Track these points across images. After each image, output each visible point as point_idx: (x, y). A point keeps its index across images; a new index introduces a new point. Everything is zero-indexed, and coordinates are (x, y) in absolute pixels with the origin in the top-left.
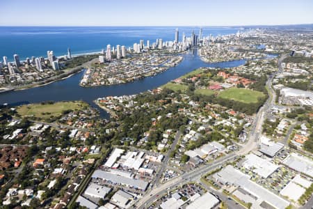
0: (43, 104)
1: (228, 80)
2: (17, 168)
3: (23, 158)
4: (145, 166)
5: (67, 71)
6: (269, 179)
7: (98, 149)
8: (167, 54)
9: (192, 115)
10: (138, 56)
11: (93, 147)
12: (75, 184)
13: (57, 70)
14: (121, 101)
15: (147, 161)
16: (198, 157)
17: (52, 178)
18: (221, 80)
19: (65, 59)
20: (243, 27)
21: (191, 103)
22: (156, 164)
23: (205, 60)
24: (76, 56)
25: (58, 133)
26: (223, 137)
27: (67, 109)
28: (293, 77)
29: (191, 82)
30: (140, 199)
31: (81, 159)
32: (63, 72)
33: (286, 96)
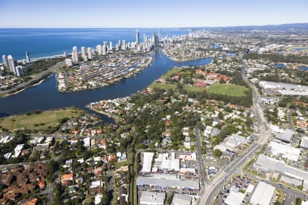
0: (29, 114)
1: (208, 77)
2: (43, 189)
3: (45, 177)
4: (185, 166)
5: (34, 77)
6: (299, 162)
7: (124, 155)
8: (134, 54)
9: (199, 112)
10: (106, 58)
11: (119, 154)
12: (123, 195)
13: (21, 76)
14: (117, 104)
15: (183, 161)
16: (227, 150)
17: (93, 193)
18: (202, 77)
19: (24, 63)
20: (190, 28)
21: (190, 100)
22: (193, 162)
23: (175, 59)
24: (35, 60)
25: (69, 143)
26: (239, 130)
27: (61, 117)
28: (261, 72)
29: (175, 81)
30: (199, 199)
31: (112, 168)
32: (31, 78)
33: (265, 88)
